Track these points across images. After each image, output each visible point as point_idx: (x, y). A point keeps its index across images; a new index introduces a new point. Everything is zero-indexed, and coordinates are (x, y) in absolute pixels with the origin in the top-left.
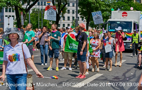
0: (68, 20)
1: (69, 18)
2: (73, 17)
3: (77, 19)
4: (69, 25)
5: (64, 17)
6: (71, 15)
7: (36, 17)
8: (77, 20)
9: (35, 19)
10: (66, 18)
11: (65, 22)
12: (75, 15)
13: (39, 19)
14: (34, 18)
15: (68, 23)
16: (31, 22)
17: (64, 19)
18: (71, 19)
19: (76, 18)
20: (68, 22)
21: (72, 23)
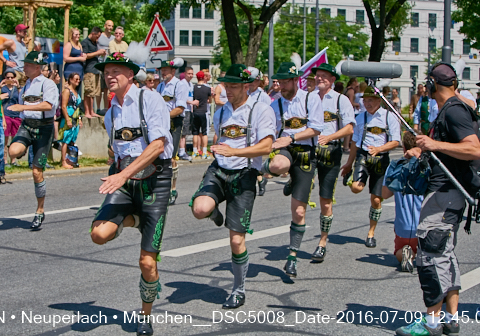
0: (412, 51)
1: (414, 42)
2: (432, 42)
3: (448, 47)
4: (414, 69)
5: (396, 40)
6: (422, 32)
7: (294, 37)
8: (447, 54)
9: (289, 44)
10: (405, 43)
11: (401, 56)
12: (438, 34)
13: (305, 46)
14: (286, 41)
15: (413, 64)
16: (277, 55)
17: (397, 49)
18: (423, 46)
19: (445, 44)
20: (414, 57)
21: (428, 61)
